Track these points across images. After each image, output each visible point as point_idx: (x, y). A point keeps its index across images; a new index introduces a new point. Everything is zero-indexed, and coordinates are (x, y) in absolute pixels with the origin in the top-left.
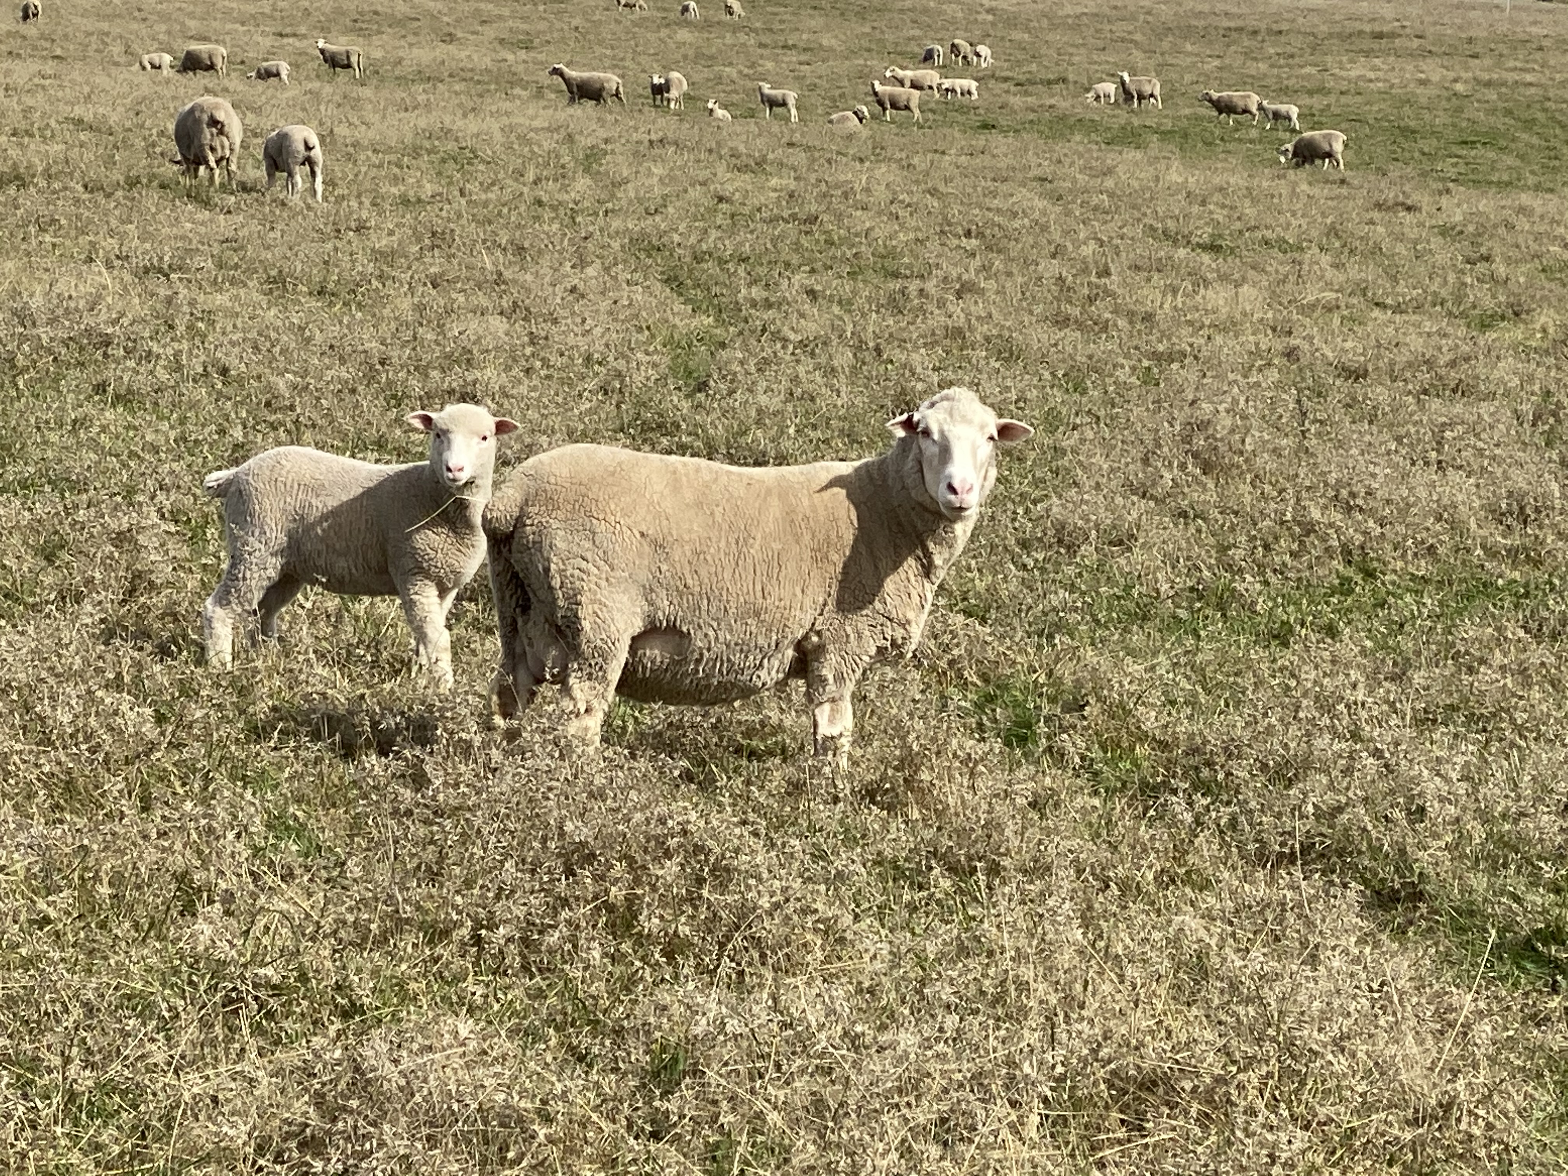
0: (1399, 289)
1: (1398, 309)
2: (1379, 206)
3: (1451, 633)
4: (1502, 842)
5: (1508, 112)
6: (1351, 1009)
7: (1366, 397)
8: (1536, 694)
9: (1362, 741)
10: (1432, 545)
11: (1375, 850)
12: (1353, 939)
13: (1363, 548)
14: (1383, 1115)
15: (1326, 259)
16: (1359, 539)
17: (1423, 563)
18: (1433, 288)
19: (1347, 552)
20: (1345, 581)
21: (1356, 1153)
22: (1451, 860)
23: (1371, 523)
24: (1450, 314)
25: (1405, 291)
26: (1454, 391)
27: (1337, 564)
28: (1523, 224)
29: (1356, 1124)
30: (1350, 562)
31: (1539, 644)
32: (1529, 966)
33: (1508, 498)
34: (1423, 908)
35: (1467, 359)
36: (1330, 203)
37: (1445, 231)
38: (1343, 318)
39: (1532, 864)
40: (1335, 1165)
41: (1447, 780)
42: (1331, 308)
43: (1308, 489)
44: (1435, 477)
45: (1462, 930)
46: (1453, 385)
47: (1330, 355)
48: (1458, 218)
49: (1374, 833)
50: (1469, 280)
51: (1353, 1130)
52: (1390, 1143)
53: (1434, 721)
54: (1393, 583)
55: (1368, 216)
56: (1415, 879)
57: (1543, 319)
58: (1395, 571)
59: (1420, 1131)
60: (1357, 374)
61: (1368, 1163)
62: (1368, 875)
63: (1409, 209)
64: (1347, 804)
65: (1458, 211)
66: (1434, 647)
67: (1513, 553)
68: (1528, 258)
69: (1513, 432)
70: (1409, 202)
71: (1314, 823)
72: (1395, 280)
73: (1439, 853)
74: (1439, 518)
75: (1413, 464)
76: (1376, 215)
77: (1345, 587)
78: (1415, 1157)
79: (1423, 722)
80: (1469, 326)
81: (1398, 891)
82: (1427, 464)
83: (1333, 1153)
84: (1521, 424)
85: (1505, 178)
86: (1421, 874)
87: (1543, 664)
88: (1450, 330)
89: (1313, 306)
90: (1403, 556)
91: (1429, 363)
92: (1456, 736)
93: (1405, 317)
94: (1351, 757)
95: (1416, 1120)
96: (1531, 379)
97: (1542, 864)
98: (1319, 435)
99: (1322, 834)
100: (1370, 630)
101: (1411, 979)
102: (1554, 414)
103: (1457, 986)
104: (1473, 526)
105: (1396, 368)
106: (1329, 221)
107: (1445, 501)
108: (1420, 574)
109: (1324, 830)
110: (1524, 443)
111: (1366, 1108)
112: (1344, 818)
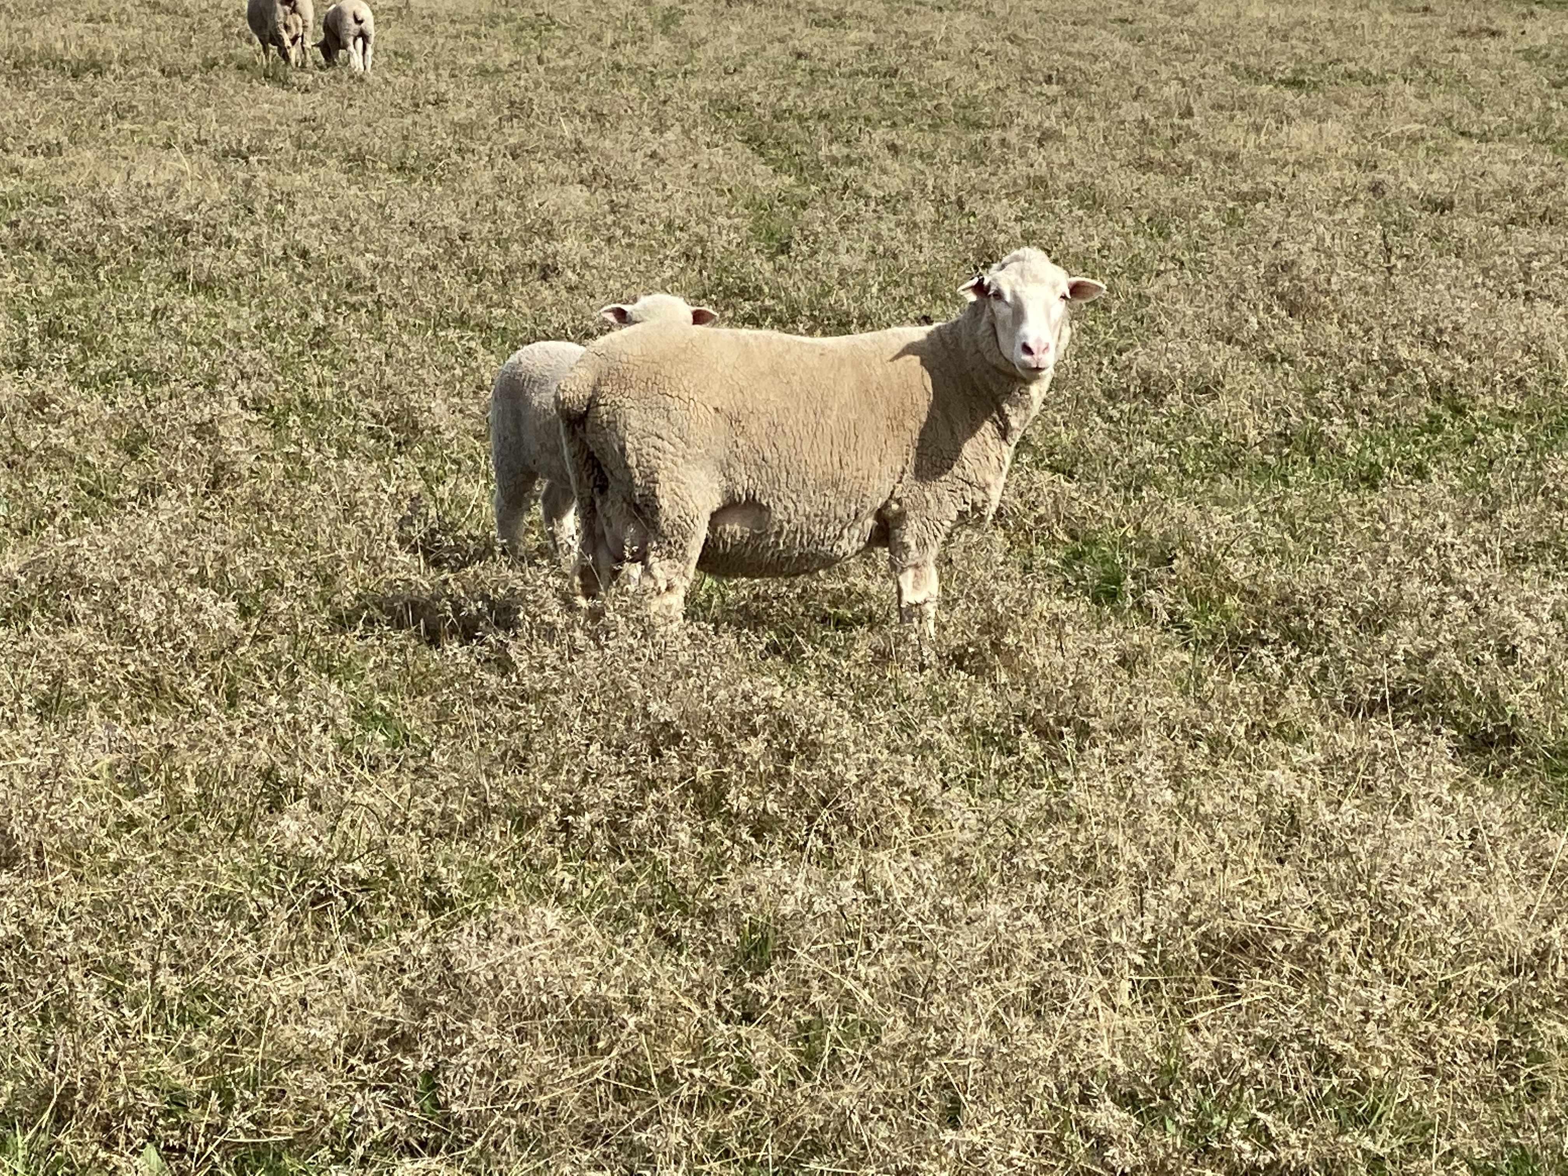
1: (1484, 138)
2: (1463, 33)
3: (1541, 468)
6: (1443, 861)
7: (1452, 230)
9: (1453, 584)
10: (1521, 379)
11: (1467, 695)
12: (1447, 786)
13: (1451, 385)
14: (1477, 967)
15: (1410, 90)
16: (1447, 375)
17: (1512, 397)
18: (1518, 115)
19: (1435, 389)
21: (1451, 1006)
22: (1544, 701)
23: (1459, 359)
24: (1536, 140)
25: (1492, 119)
26: (1542, 218)
27: (1425, 402)
29: (1449, 976)
30: (1439, 400)
34: (1517, 751)
35: (1553, 186)
36: (1413, 32)
37: (1529, 55)
40: (1431, 1018)
41: (1538, 621)
42: (1415, 140)
43: (1394, 327)
44: (1523, 309)
46: (1540, 213)
47: (1415, 187)
48: (1543, 41)
49: (1466, 678)
50: (1554, 104)
51: (1448, 983)
52: (1484, 994)
53: (1525, 559)
55: (1451, 44)
56: (1508, 722)
59: (1516, 981)
60: (1443, 206)
61: (1465, 1015)
62: (1461, 720)
63: (1493, 34)
64: (1437, 648)
65: (1543, 33)
66: (1523, 484)
70: (1494, 27)
71: (1405, 669)
72: (1479, 107)
73: (1531, 695)
74: (1527, 351)
75: (1500, 296)
76: (1460, 42)
78: (1511, 1007)
79: (1514, 560)
80: (1555, 151)
81: (1492, 734)
82: (1514, 295)
83: (1428, 1007)
88: (1536, 157)
89: (1398, 139)
90: (1492, 392)
91: (1516, 192)
92: (1547, 574)
93: (1491, 145)
94: (1442, 601)
95: (1511, 969)
98: (1405, 271)
99: (1413, 680)
101: (1505, 824)
105: (1483, 198)
106: (1412, 51)
107: (1534, 333)
108: (1510, 408)
109: (1416, 676)
111: (1461, 960)
112: (1435, 662)
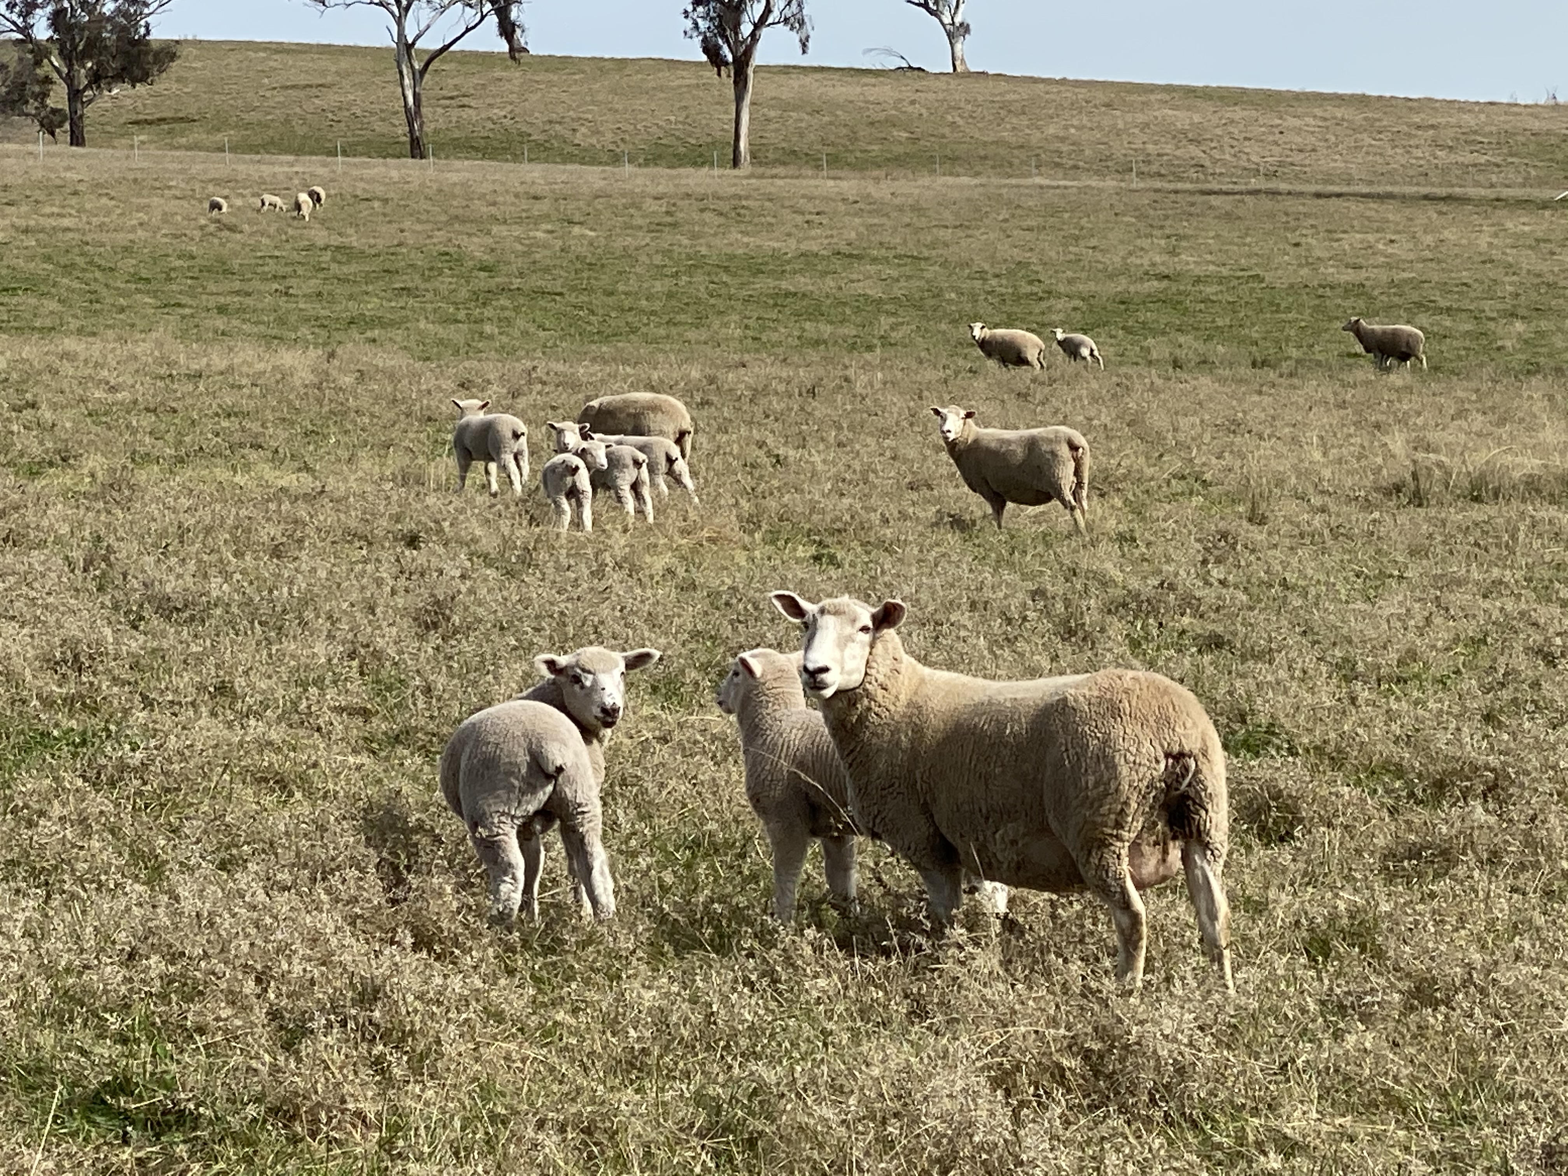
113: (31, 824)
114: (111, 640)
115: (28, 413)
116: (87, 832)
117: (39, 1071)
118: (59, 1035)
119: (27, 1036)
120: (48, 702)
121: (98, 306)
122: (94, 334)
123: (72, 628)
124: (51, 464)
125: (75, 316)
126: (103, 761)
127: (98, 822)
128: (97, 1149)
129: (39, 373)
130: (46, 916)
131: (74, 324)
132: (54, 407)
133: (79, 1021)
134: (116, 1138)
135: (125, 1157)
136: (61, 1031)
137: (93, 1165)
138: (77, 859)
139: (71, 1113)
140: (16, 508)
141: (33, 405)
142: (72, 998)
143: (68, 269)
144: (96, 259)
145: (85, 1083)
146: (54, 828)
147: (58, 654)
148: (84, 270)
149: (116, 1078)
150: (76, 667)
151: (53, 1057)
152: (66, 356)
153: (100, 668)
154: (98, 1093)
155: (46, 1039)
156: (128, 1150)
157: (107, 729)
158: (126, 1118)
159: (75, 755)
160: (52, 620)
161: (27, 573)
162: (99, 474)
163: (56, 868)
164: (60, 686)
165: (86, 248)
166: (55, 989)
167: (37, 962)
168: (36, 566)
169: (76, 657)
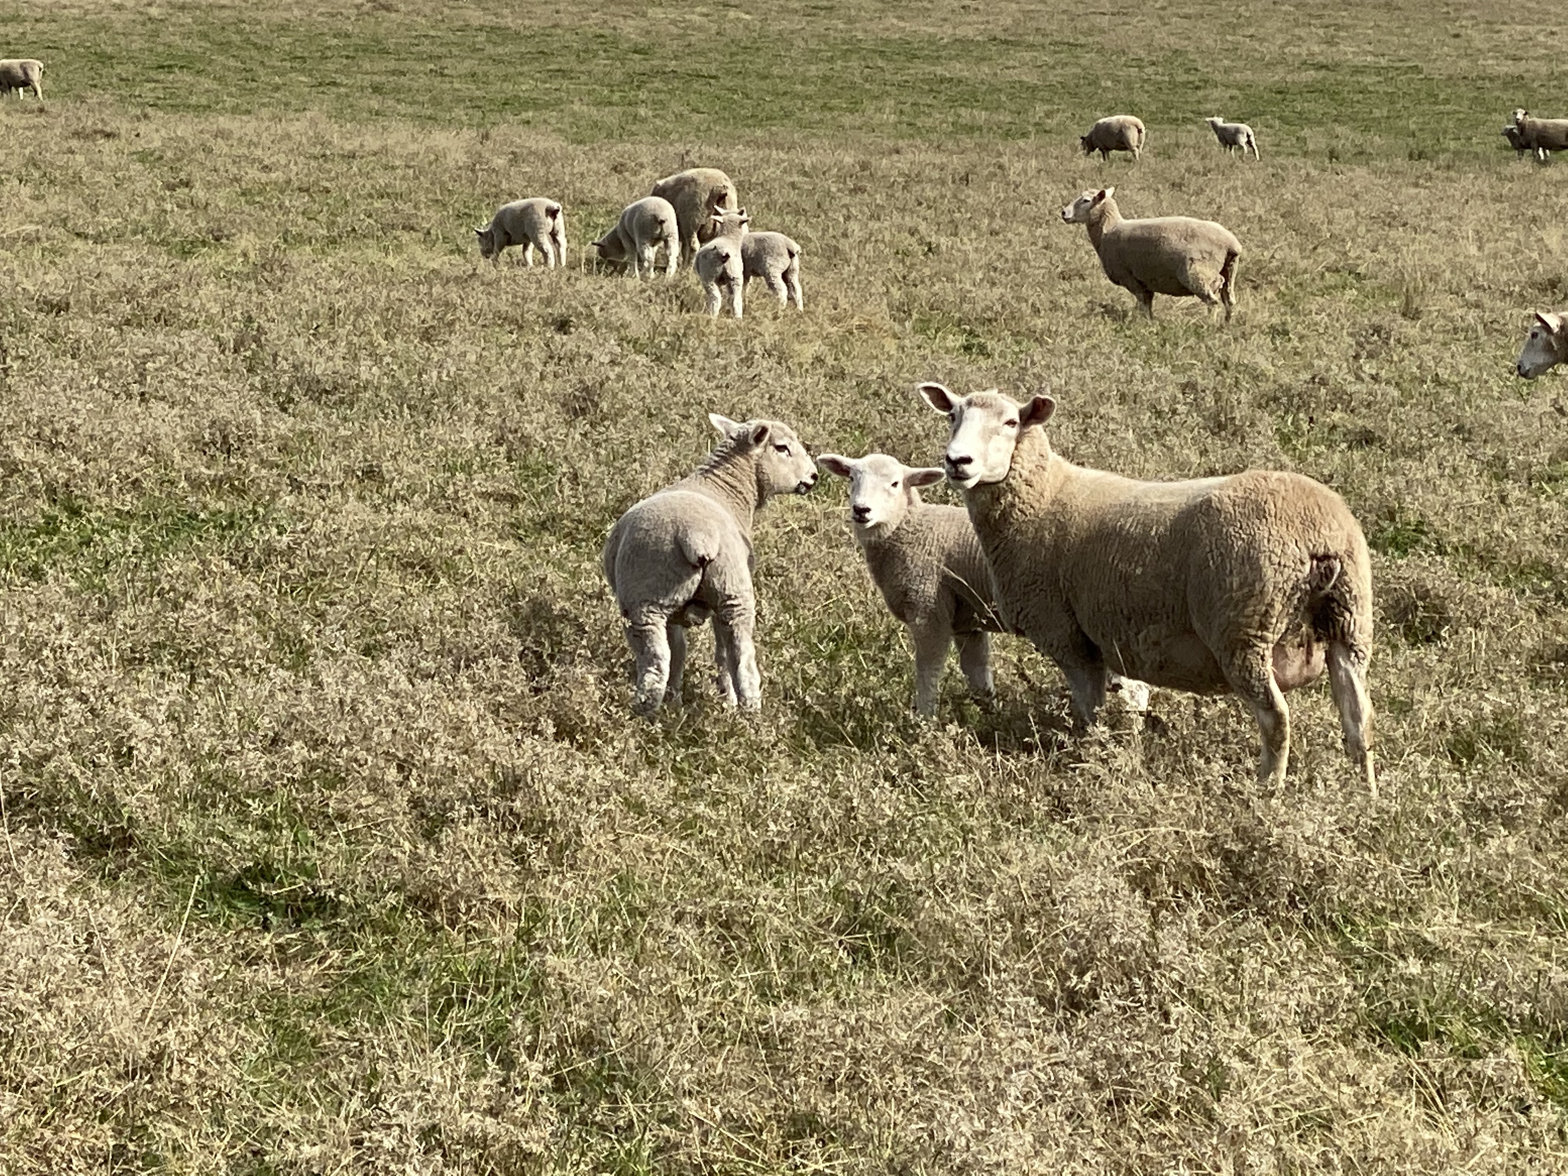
0: (99, 218)
4: (209, 780)
5: (204, 36)
8: (241, 628)
20: (50, 520)
28: (220, 147)
31: (244, 574)
32: (239, 905)
33: (210, 427)
38: (44, 249)
39: (240, 802)
45: (172, 873)
54: (98, 519)
57: (243, 243)
58: (100, 508)
67: (217, 482)
68: (227, 182)
69: (215, 361)
77: (51, 527)
84: (223, 352)
85: (204, 101)
86: (130, 818)
87: (248, 596)
96: (232, 304)
97: (250, 802)
100: (76, 570)
102: (257, 340)
103: (169, 931)
104: (177, 459)
110: (227, 371)
113: (177, 607)
114: (260, 422)
115: (181, 192)
116: (233, 617)
117: (181, 855)
118: (201, 820)
119: (170, 820)
120: (196, 484)
121: (254, 84)
122: (248, 112)
123: (222, 409)
124: (204, 243)
125: (230, 95)
126: (251, 544)
127: (243, 606)
128: (238, 934)
129: (193, 151)
130: (189, 700)
131: (229, 102)
132: (208, 186)
133: (221, 806)
134: (256, 924)
135: (264, 943)
136: (203, 816)
137: (233, 950)
138: (222, 643)
139: (212, 899)
140: (168, 288)
141: (187, 184)
142: (214, 783)
143: (224, 47)
144: (252, 37)
145: (227, 868)
146: (199, 611)
147: (207, 436)
148: (239, 47)
149: (257, 864)
150: (224, 449)
151: (195, 842)
152: (221, 134)
153: (249, 451)
154: (239, 878)
155: (187, 823)
156: (268, 936)
157: (255, 512)
158: (267, 904)
159: (222, 538)
160: (200, 401)
161: (177, 353)
162: (252, 255)
163: (201, 651)
164: (208, 468)
165: (243, 26)
166: (198, 774)
167: (180, 747)
168: (187, 347)
169: (225, 438)
